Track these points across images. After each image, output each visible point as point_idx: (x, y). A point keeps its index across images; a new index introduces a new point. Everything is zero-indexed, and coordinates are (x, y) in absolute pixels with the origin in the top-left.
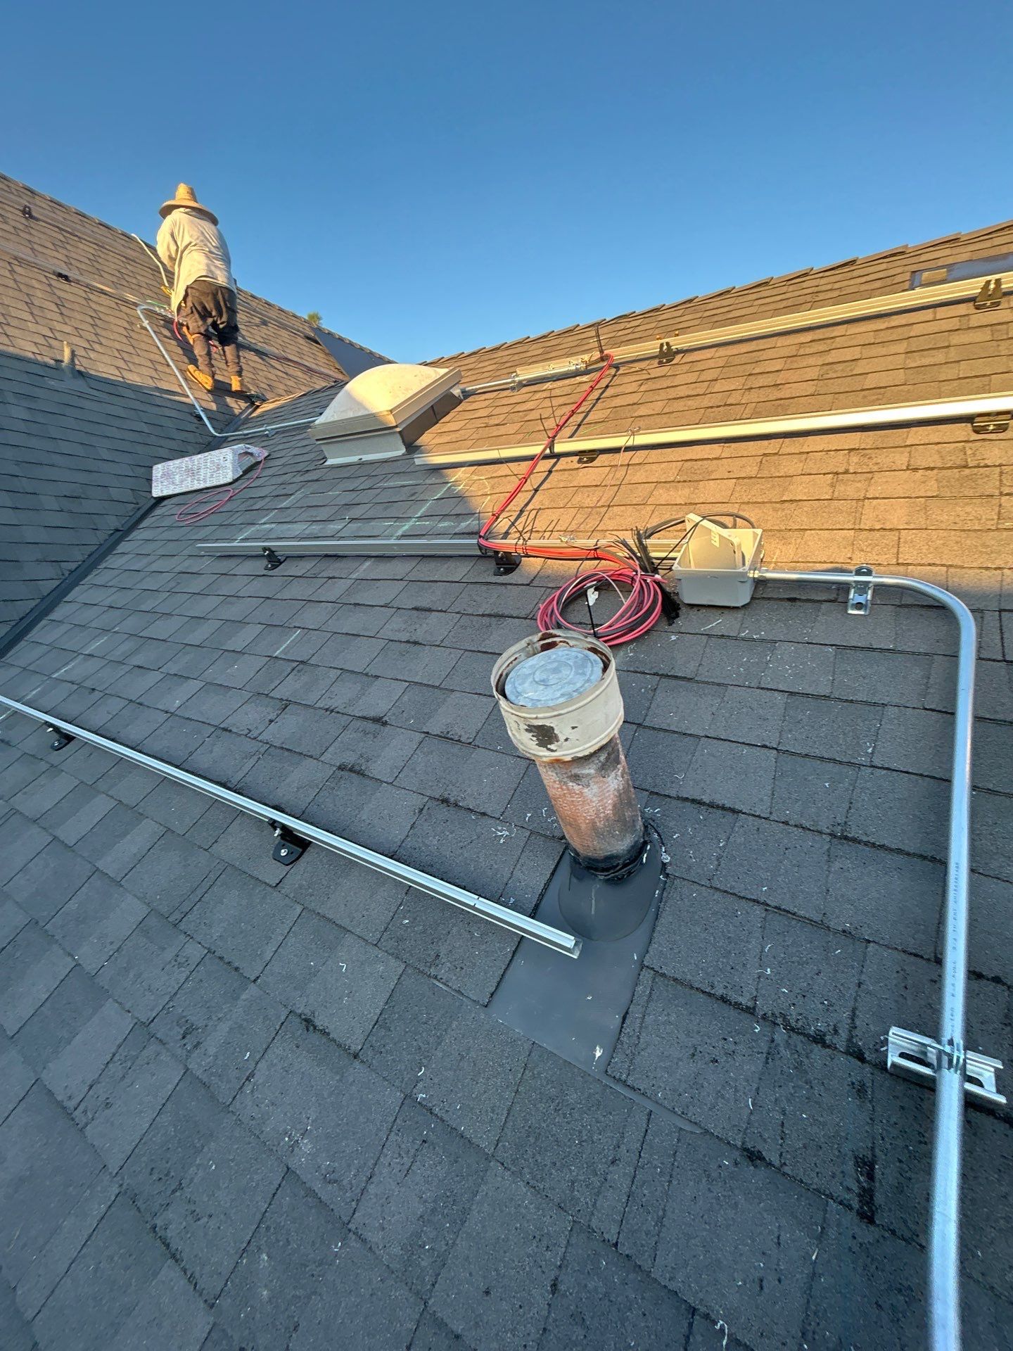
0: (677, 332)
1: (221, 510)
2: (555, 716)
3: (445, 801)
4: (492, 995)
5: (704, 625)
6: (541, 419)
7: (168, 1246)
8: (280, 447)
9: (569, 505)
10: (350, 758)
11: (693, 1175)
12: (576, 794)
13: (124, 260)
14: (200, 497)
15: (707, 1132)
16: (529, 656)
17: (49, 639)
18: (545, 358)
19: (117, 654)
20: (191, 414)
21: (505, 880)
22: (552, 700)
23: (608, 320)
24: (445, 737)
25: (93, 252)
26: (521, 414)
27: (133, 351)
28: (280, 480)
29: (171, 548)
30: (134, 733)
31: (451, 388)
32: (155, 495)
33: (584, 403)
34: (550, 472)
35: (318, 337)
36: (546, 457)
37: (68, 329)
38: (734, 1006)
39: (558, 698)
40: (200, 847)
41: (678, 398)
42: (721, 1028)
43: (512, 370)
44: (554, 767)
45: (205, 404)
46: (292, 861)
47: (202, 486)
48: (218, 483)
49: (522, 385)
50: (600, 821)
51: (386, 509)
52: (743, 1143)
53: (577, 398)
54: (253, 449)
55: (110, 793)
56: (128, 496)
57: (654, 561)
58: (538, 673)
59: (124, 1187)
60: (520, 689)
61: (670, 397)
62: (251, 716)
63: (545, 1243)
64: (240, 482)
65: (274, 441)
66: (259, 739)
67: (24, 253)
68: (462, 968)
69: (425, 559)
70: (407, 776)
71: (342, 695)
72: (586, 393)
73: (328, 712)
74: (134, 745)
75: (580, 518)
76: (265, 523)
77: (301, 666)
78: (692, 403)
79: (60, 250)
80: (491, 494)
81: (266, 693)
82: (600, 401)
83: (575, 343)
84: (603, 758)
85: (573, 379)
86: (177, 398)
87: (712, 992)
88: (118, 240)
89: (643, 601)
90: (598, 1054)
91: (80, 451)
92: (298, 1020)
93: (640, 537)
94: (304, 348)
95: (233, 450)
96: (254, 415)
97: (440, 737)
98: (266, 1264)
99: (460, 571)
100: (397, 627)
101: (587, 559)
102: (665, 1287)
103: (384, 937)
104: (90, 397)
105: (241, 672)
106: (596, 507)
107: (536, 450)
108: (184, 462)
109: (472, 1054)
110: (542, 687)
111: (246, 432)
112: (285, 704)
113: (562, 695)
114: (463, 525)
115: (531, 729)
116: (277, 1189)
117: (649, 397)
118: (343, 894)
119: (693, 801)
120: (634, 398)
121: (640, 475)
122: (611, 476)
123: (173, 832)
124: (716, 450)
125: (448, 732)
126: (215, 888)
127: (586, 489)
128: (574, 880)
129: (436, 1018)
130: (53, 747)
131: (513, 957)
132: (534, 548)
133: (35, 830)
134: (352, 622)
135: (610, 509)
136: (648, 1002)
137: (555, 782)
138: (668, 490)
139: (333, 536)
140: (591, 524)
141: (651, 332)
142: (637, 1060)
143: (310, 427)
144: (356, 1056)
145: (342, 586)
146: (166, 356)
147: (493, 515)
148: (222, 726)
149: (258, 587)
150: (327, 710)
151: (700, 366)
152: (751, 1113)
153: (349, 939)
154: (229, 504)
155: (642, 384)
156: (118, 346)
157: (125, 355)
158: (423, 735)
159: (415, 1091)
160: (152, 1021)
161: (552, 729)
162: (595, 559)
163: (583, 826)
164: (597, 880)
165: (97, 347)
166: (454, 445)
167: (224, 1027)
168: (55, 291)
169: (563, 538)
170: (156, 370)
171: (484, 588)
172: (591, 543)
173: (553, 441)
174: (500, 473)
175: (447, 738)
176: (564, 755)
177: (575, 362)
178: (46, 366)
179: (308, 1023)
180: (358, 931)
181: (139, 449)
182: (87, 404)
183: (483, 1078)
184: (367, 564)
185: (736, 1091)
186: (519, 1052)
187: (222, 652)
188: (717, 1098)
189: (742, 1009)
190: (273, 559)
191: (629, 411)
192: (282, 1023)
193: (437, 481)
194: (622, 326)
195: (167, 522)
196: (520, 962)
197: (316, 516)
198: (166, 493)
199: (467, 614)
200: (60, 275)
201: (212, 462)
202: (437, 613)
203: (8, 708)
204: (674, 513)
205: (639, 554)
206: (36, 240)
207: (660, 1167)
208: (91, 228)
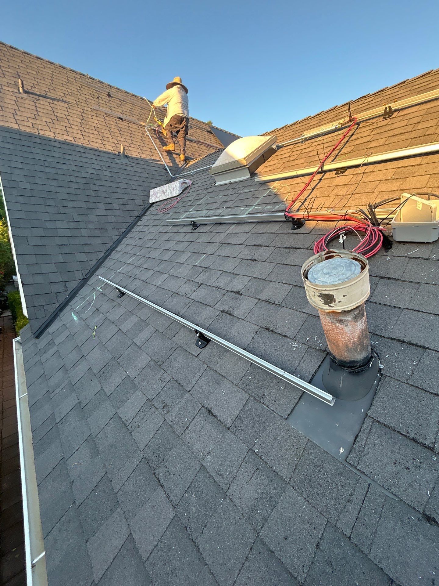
0: (396, 100)
1: (175, 207)
2: (335, 290)
3: (268, 329)
4: (289, 415)
5: (407, 252)
6: (318, 155)
7: (159, 481)
8: (197, 179)
9: (331, 195)
10: (226, 308)
11: (393, 518)
12: (340, 329)
13: (141, 108)
14: (167, 202)
15: (402, 500)
16: (319, 262)
17: (116, 258)
18: (319, 125)
19: (138, 263)
20: (163, 169)
21: (296, 366)
22: (334, 282)
23: (353, 100)
24: (267, 301)
25: (130, 107)
26: (305, 154)
27: (144, 145)
28: (198, 192)
29: (156, 223)
30: (145, 293)
31: (272, 145)
32: (150, 202)
33: (340, 145)
34: (321, 180)
35: (212, 131)
36: (319, 173)
37: (122, 139)
38: (420, 445)
39: (337, 281)
40: (168, 338)
41: (395, 135)
42: (412, 454)
43: (301, 133)
44: (329, 315)
45: (168, 164)
46: (203, 347)
47: (167, 197)
48: (173, 196)
49: (306, 140)
50: (350, 344)
51: (241, 202)
52: (424, 511)
53: (336, 142)
54: (187, 181)
55: (137, 315)
56: (141, 203)
57: (379, 220)
58: (325, 269)
59: (145, 456)
60: (316, 276)
61: (390, 135)
62: (186, 289)
63: (313, 526)
64: (181, 195)
65: (194, 177)
66: (190, 298)
67: (108, 111)
68: (275, 401)
69: (258, 223)
70: (250, 317)
71: (223, 282)
72: (341, 140)
73: (217, 289)
74: (145, 297)
75: (336, 201)
76: (191, 211)
77: (206, 269)
78: (402, 137)
79: (120, 108)
80: (290, 192)
81: (192, 280)
82: (348, 142)
83: (335, 116)
84: (356, 313)
85: (333, 134)
86: (158, 163)
87: (408, 435)
88: (139, 101)
89: (372, 240)
90: (342, 451)
91: (125, 186)
92: (206, 410)
93: (371, 208)
94: (207, 136)
95: (179, 181)
96: (186, 167)
97: (265, 301)
98: (194, 498)
99: (275, 228)
100: (246, 253)
101: (341, 220)
102: (376, 565)
103: (241, 382)
104: (129, 165)
105: (183, 271)
106: (346, 195)
107: (314, 170)
108: (161, 188)
109: (279, 438)
110: (327, 276)
111: (183, 174)
112: (200, 285)
113: (339, 280)
114: (277, 207)
115: (321, 295)
116: (198, 472)
117: (377, 137)
118: (223, 363)
119: (398, 340)
120: (368, 139)
121: (370, 178)
122: (353, 180)
123: (159, 331)
124: (418, 160)
125: (269, 300)
126: (174, 354)
127: (339, 187)
128: (332, 370)
129: (263, 420)
130: (118, 297)
131: (299, 400)
132: (312, 216)
133: (113, 326)
134: (226, 251)
135: (353, 195)
136: (369, 433)
137: (329, 322)
138: (387, 184)
139: (219, 215)
140: (342, 203)
141: (379, 103)
142: (363, 459)
143: (210, 169)
144: (229, 429)
145: (222, 236)
146: (155, 146)
147: (293, 201)
148: (176, 292)
149: (188, 237)
150: (216, 287)
151: (409, 117)
152: (429, 498)
153: (226, 382)
154: (177, 204)
155: (373, 131)
156: (138, 144)
157: (141, 147)
158: (258, 300)
159: (254, 448)
160: (153, 400)
161: (333, 296)
162: (344, 220)
163: (341, 345)
164: (344, 371)
165: (132, 145)
166: (272, 171)
167: (178, 407)
168: (118, 125)
169: (328, 210)
170: (151, 152)
171: (287, 235)
172: (343, 212)
173: (323, 164)
174: (294, 183)
175: (269, 302)
176: (337, 309)
177: (335, 125)
178: (116, 155)
179: (210, 412)
180: (230, 378)
181: (145, 184)
182: (128, 168)
183: (284, 449)
184: (234, 226)
185: (420, 485)
186: (302, 442)
187: (175, 263)
188: (409, 487)
189: (426, 447)
190: (195, 226)
191: (365, 146)
192: (199, 410)
193: (265, 188)
194: (362, 102)
195: (155, 213)
196: (302, 403)
197: (212, 207)
198: (154, 201)
199: (278, 248)
200: (120, 118)
201: (171, 187)
202: (264, 247)
203: (104, 282)
204: (390, 196)
205: (370, 217)
206: (112, 105)
207: (374, 510)
208: (130, 97)
